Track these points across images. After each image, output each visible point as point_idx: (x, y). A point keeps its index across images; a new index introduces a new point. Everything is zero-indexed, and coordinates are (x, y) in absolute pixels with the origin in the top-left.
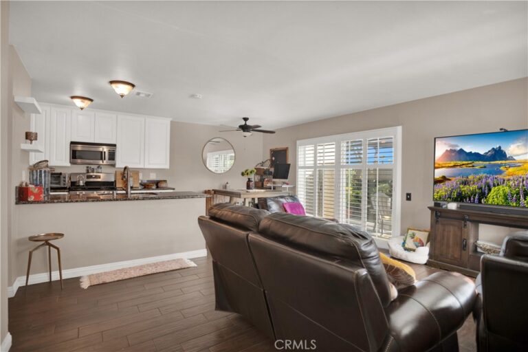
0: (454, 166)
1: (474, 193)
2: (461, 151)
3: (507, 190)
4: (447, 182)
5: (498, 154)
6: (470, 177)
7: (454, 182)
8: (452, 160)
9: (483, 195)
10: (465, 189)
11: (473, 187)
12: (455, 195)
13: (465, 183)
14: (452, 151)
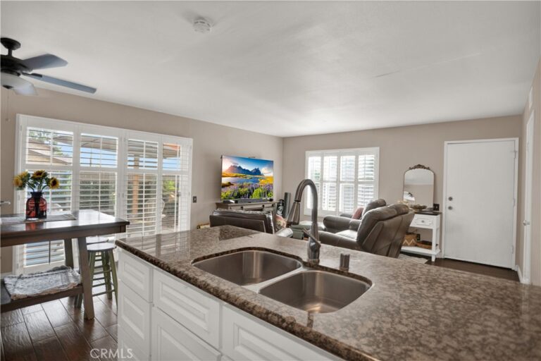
0: (236, 176)
1: (246, 193)
2: (240, 167)
3: (261, 191)
4: (231, 186)
5: (257, 172)
6: (244, 184)
7: (235, 186)
8: (234, 172)
9: (250, 194)
10: (242, 191)
11: (246, 189)
12: (236, 194)
13: (242, 187)
14: (234, 166)
